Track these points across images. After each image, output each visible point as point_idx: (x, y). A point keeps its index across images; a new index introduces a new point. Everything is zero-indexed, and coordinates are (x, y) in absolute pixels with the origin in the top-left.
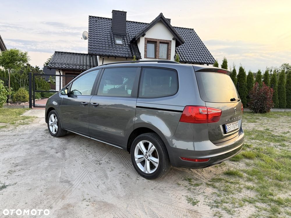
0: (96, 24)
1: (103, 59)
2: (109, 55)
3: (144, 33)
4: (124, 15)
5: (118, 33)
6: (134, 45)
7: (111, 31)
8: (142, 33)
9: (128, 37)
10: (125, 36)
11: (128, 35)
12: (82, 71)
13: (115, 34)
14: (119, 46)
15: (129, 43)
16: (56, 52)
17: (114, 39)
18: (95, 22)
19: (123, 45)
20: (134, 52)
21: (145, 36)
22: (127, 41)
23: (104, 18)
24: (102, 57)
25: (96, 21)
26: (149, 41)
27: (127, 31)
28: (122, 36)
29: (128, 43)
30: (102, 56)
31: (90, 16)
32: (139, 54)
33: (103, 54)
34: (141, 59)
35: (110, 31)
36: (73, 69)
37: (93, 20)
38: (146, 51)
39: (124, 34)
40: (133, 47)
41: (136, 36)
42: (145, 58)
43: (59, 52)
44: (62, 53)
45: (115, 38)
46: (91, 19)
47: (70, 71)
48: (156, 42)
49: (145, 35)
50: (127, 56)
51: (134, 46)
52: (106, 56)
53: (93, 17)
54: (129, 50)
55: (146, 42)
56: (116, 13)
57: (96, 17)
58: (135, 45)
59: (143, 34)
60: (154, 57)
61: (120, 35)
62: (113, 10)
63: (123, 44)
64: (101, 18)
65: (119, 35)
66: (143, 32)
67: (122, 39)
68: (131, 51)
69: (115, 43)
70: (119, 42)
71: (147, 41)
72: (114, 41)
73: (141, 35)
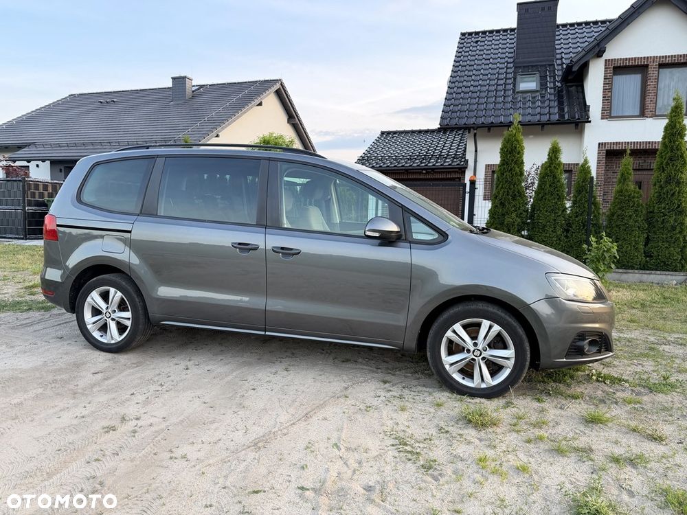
0: (475, 49)
1: (475, 135)
2: (492, 123)
3: (601, 46)
4: (550, 8)
5: (530, 62)
6: (572, 86)
7: (512, 60)
8: (594, 47)
9: (560, 67)
10: (549, 65)
11: (559, 62)
12: (424, 172)
13: (520, 67)
14: (525, 95)
15: (558, 84)
16: (383, 133)
17: (515, 79)
18: (475, 44)
19: (537, 91)
20: (569, 105)
21: (607, 56)
22: (555, 78)
23: (498, 31)
24: (472, 130)
25: (477, 42)
26: (619, 68)
27: (558, 51)
28: (540, 67)
29: (555, 84)
30: (473, 128)
31: (463, 34)
32: (585, 108)
33: (474, 124)
34: (590, 122)
35: (509, 60)
36: (403, 168)
37: (469, 41)
38: (608, 99)
39: (547, 60)
40: (568, 92)
41: (574, 60)
42: (602, 119)
43: (389, 133)
44: (395, 133)
45: (518, 77)
46: (464, 39)
47: (399, 173)
48: (647, 66)
49: (605, 51)
50: (545, 118)
51: (573, 89)
52: (483, 126)
53: (470, 34)
54: (552, 104)
55: (610, 71)
56: (527, 10)
57: (477, 33)
58: (577, 86)
59: (597, 50)
60: (638, 114)
61: (537, 66)
62: (518, 4)
63: (539, 89)
64: (491, 32)
65: (532, 66)
66: (598, 44)
67: (538, 75)
68: (561, 103)
69: (514, 92)
70: (528, 84)
71: (614, 68)
72: (514, 86)
73: (591, 54)
